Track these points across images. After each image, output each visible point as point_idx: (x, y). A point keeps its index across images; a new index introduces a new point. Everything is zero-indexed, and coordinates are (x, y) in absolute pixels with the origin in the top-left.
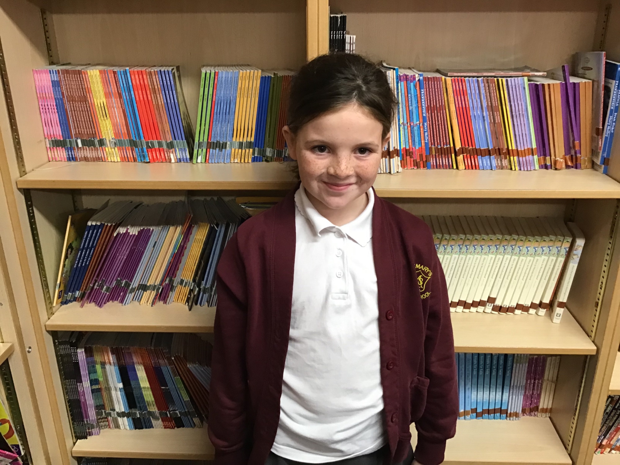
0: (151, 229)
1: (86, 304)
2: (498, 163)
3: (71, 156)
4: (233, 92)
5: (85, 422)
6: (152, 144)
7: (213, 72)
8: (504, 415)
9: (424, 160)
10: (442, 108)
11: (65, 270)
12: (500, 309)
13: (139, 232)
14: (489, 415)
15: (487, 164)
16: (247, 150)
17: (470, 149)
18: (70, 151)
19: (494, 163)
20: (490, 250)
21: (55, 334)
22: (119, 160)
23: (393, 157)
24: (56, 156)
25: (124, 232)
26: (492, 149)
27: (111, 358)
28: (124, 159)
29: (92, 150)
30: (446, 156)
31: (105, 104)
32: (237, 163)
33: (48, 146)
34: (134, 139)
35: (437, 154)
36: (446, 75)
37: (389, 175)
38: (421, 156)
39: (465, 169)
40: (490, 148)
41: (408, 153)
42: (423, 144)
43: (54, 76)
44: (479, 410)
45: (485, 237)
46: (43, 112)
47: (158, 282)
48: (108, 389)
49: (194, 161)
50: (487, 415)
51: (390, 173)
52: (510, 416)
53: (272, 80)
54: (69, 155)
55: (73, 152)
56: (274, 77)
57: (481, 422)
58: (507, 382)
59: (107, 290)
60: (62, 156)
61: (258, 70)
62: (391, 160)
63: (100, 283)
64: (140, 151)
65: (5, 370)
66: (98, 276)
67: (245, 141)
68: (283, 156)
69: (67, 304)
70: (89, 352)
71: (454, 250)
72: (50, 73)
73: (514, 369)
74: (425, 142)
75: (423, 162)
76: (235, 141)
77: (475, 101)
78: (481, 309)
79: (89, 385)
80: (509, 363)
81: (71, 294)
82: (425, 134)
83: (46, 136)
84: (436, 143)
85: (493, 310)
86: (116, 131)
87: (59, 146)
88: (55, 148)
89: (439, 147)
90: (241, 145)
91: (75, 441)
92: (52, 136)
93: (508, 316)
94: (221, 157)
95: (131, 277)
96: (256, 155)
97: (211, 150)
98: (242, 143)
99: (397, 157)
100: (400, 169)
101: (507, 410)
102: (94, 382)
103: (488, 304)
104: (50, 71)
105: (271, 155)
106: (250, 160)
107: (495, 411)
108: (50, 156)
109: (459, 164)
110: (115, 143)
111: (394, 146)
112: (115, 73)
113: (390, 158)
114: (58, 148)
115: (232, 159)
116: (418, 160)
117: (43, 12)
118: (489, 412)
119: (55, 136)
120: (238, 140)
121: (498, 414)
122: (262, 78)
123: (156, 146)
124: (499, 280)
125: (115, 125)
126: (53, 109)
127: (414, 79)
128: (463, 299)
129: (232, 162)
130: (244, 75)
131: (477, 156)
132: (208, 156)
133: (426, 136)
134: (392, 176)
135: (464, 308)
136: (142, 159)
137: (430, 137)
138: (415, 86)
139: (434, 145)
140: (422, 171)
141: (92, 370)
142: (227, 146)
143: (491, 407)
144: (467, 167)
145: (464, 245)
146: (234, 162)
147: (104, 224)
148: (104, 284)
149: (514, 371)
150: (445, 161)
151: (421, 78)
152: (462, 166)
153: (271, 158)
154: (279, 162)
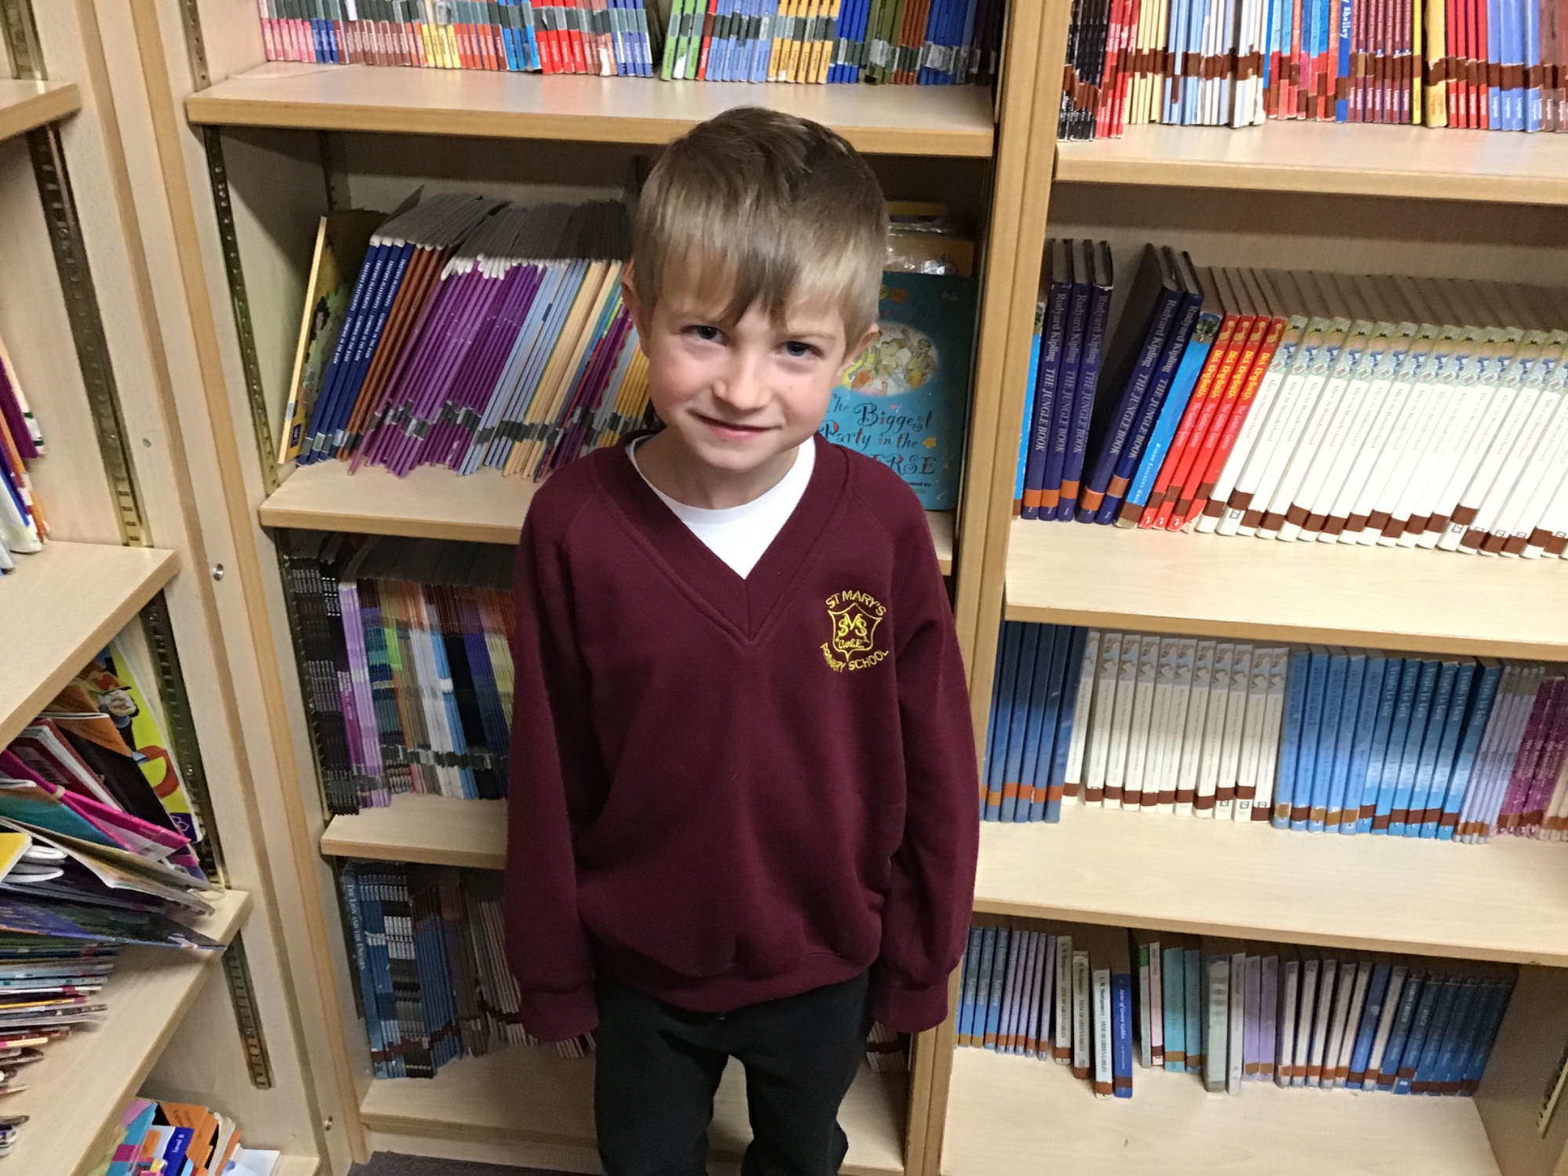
0: (541, 266)
1: (361, 468)
2: (1545, 113)
3: (326, 47)
5: (355, 770)
6: (552, 18)
8: (1449, 829)
9: (1331, 93)
11: (309, 370)
12: (1484, 542)
13: (507, 273)
14: (1408, 826)
15: (1513, 113)
16: (818, 45)
17: (1472, 63)
18: (323, 32)
19: (1534, 110)
20: (1482, 371)
21: (284, 537)
22: (458, 64)
23: (1245, 77)
24: (287, 46)
25: (468, 270)
26: (1535, 67)
27: (425, 613)
28: (471, 62)
29: (385, 32)
30: (1397, 84)
32: (786, 82)
33: (265, 14)
34: (503, 3)
35: (1370, 77)
37: (1225, 131)
38: (1323, 79)
39: (1447, 126)
40: (1530, 64)
41: (1285, 72)
42: (1334, 44)
44: (1382, 811)
45: (1474, 332)
47: (551, 418)
48: (415, 693)
49: (666, 73)
50: (1402, 824)
51: (1229, 125)
52: (1464, 831)
54: (321, 43)
55: (332, 37)
57: (1381, 841)
58: (1470, 740)
59: (419, 430)
60: (303, 48)
62: (1240, 84)
63: (401, 409)
64: (517, 37)
65: (156, 620)
66: (393, 395)
67: (813, 15)
68: (918, 68)
69: (313, 463)
70: (368, 595)
71: (1379, 368)
73: (1495, 708)
74: (1342, 39)
75: (1327, 97)
76: (784, 15)
78: (1429, 538)
79: (367, 677)
80: (1486, 690)
81: (323, 436)
82: (1342, 11)
84: (1372, 41)
85: (1464, 542)
87: (293, 17)
88: (283, 21)
89: (1380, 55)
90: (801, 25)
91: (327, 818)
93: (1504, 561)
94: (743, 63)
95: (481, 403)
96: (840, 62)
97: (715, 39)
98: (805, 22)
99: (1255, 76)
100: (1261, 116)
101: (1459, 814)
102: (379, 672)
103: (1453, 524)
105: (883, 65)
106: (823, 79)
107: (1424, 816)
108: (270, 46)
109: (1430, 109)
110: (449, 11)
111: (1251, 43)
113: (1235, 78)
114: (291, 22)
115: (772, 72)
116: (1312, 94)
118: (1407, 816)
120: (792, 14)
121: (1432, 825)
123: (562, 25)
128: (1384, 508)
129: (772, 79)
131: (1488, 86)
132: (704, 57)
133: (1345, 19)
134: (1235, 134)
135: (1383, 534)
136: (521, 62)
137: (1355, 22)
139: (1366, 49)
140: (1319, 125)
141: (374, 642)
142: (762, 29)
143: (1418, 806)
144: (1453, 121)
145: (1412, 353)
146: (777, 82)
147: (414, 246)
148: (410, 416)
149: (1493, 714)
150: (1391, 99)
152: (1438, 117)
153: (884, 73)
154: (903, 86)
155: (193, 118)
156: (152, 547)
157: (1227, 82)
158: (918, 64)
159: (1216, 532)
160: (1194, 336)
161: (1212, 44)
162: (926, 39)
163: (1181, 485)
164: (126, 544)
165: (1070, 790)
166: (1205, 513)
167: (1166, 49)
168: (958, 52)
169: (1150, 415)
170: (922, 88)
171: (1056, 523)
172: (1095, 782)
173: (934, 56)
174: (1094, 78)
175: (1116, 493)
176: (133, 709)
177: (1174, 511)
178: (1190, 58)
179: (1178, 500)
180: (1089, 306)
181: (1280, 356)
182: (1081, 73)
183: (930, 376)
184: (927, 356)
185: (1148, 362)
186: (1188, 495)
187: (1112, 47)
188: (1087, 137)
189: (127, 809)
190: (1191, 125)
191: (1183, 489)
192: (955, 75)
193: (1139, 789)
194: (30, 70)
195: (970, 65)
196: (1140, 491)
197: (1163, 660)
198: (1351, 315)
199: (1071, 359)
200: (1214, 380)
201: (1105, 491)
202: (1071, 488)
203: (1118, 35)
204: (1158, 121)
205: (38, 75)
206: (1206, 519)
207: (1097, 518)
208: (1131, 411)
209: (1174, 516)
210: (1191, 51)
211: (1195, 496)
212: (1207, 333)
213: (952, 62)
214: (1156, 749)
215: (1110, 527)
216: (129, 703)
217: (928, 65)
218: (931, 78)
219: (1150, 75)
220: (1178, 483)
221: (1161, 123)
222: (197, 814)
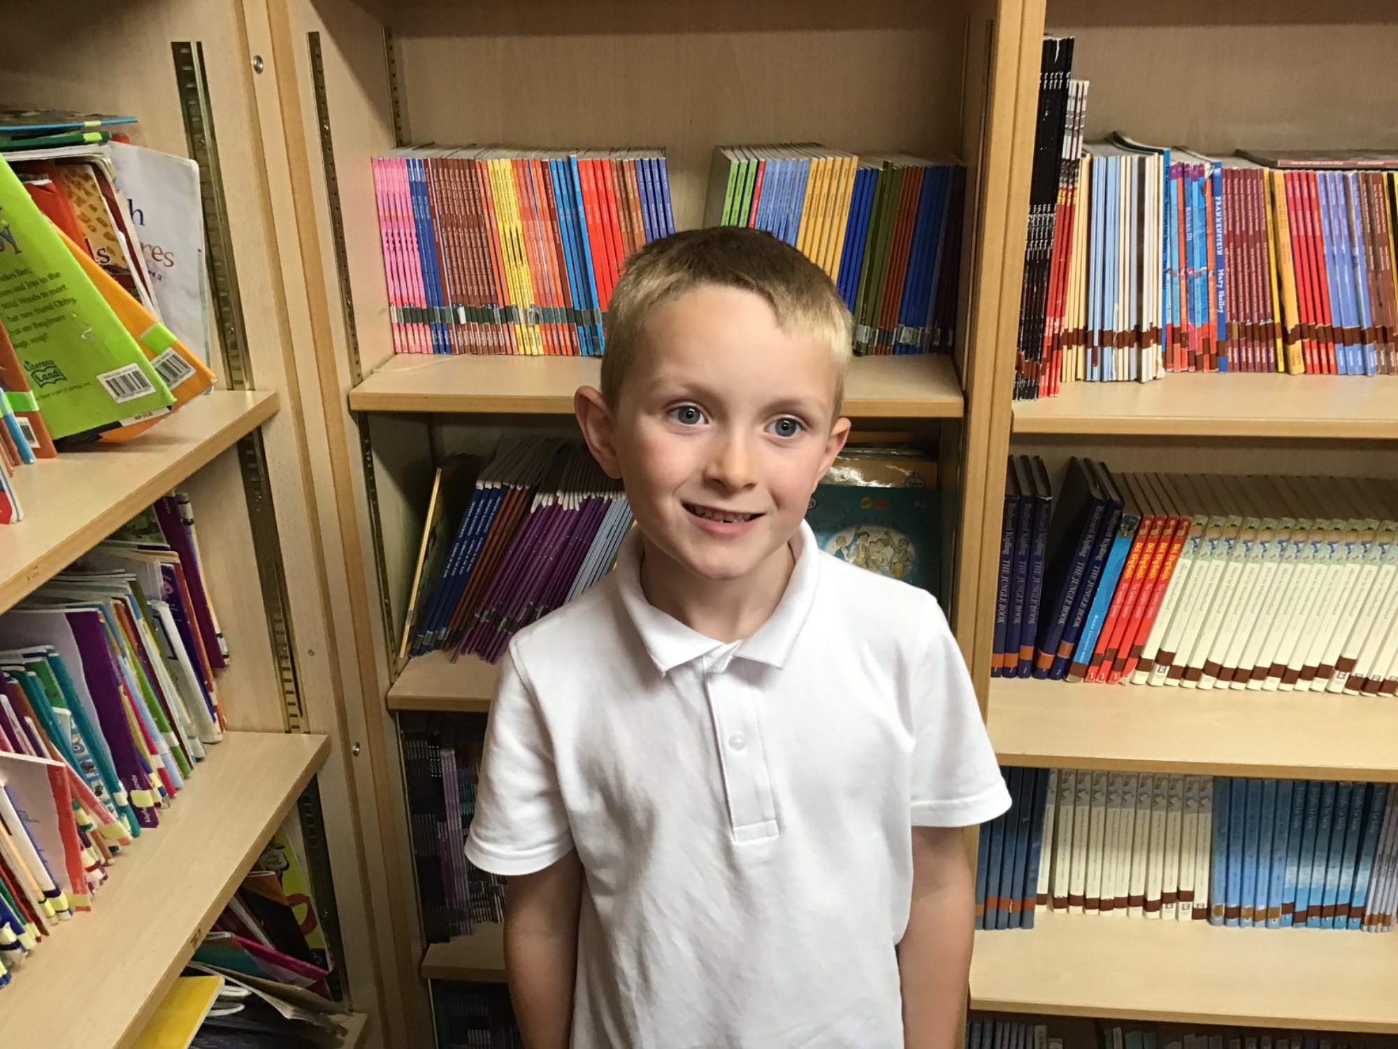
0: (606, 498)
1: (460, 657)
2: (1379, 361)
3: (441, 343)
4: (796, 205)
5: (447, 904)
7: (754, 162)
8: (1357, 920)
9: (1213, 351)
10: (1260, 236)
12: (1364, 685)
13: (581, 505)
14: (1323, 919)
15: (1355, 361)
17: (1319, 328)
18: (439, 332)
19: (1372, 359)
20: (1349, 553)
22: (542, 352)
23: (1148, 346)
24: (411, 342)
25: (550, 504)
26: (1369, 329)
28: (553, 350)
29: (487, 331)
30: (1264, 343)
31: (520, 232)
33: (395, 320)
34: (577, 308)
35: (1243, 339)
36: (1273, 165)
37: (1135, 385)
38: (1207, 342)
39: (1305, 372)
40: (1365, 327)
41: (1177, 337)
42: (1213, 317)
43: (415, 172)
44: (1301, 907)
45: (1341, 524)
46: (389, 248)
50: (1318, 918)
51: (1138, 379)
52: (1370, 922)
53: (880, 175)
54: (437, 340)
55: (446, 334)
56: (884, 172)
57: (1301, 932)
58: (1368, 846)
60: (424, 343)
61: (851, 158)
62: (1144, 351)
63: (493, 610)
64: (588, 331)
68: (893, 344)
69: (422, 654)
70: (464, 758)
71: (1267, 553)
72: (409, 166)
73: (1386, 818)
74: (1219, 314)
75: (1210, 355)
77: (1335, 223)
78: (1319, 684)
79: (460, 827)
80: (1377, 805)
81: (432, 633)
82: (1218, 294)
83: (392, 300)
84: (1242, 314)
85: (1347, 686)
86: (538, 291)
87: (417, 323)
88: (408, 325)
89: (1249, 323)
91: (425, 947)
92: (405, 300)
93: (1381, 700)
95: (556, 601)
99: (1155, 345)
100: (1162, 372)
101: (1365, 908)
103: (1337, 672)
104: (408, 161)
105: (868, 342)
107: (1335, 910)
108: (398, 342)
109: (1291, 362)
110: (537, 316)
111: (1151, 321)
112: (544, 165)
113: (1141, 347)
114: (415, 325)
116: (1199, 353)
117: (389, 36)
118: (1322, 911)
119: (412, 300)
121: (1343, 918)
122: (858, 173)
124: (1366, 621)
125: (537, 278)
126: (409, 243)
127: (1202, 173)
128: (1281, 661)
130: (821, 167)
131: (1334, 343)
133: (1221, 299)
134: (1142, 387)
135: (1282, 681)
136: (591, 349)
137: (1228, 300)
138: (1202, 190)
139: (1238, 320)
140: (1206, 375)
141: (467, 797)
143: (1329, 902)
144: (1310, 369)
145: (1292, 541)
147: (509, 487)
148: (501, 614)
149: (1385, 824)
150: (1261, 354)
151: (1218, 171)
152: (1298, 367)
153: (868, 347)
154: (883, 357)
155: (353, 407)
156: (308, 733)
157: (1134, 350)
158: (894, 341)
159: (1148, 683)
160: (1119, 533)
161: (1121, 322)
162: (899, 322)
163: (1117, 647)
164: (288, 732)
165: (1041, 900)
166: (1137, 668)
167: (1086, 327)
168: (923, 331)
169: (1088, 594)
170: (896, 357)
171: (1016, 679)
172: (1061, 892)
173: (905, 335)
174: (1036, 356)
175: (1064, 654)
176: (284, 864)
177: (1112, 668)
178: (1105, 335)
179: (1115, 659)
180: (1034, 512)
181: (1189, 546)
182: (1025, 353)
183: (910, 567)
184: (907, 552)
185: (1083, 553)
186: (1123, 655)
187: (1048, 333)
188: (1032, 398)
189: (278, 948)
190: (1108, 381)
191: (1118, 651)
192: (921, 347)
193: (1098, 897)
194: (242, 382)
195: (933, 339)
196: (1084, 653)
197: (1111, 788)
198: (1242, 514)
199: (1022, 552)
200: (1137, 566)
201: (1056, 653)
202: (1028, 652)
203: (1052, 324)
204: (1082, 378)
205: (247, 385)
206: (1138, 673)
207: (1050, 674)
208: (1073, 590)
209: (1113, 672)
210: (1106, 329)
211: (1129, 656)
212: (1129, 530)
213: (919, 338)
214: (1110, 862)
215: (1061, 682)
216: (282, 859)
217: (901, 341)
218: (903, 349)
219: (1074, 347)
220: (1114, 646)
221: (1085, 380)
222: (329, 950)
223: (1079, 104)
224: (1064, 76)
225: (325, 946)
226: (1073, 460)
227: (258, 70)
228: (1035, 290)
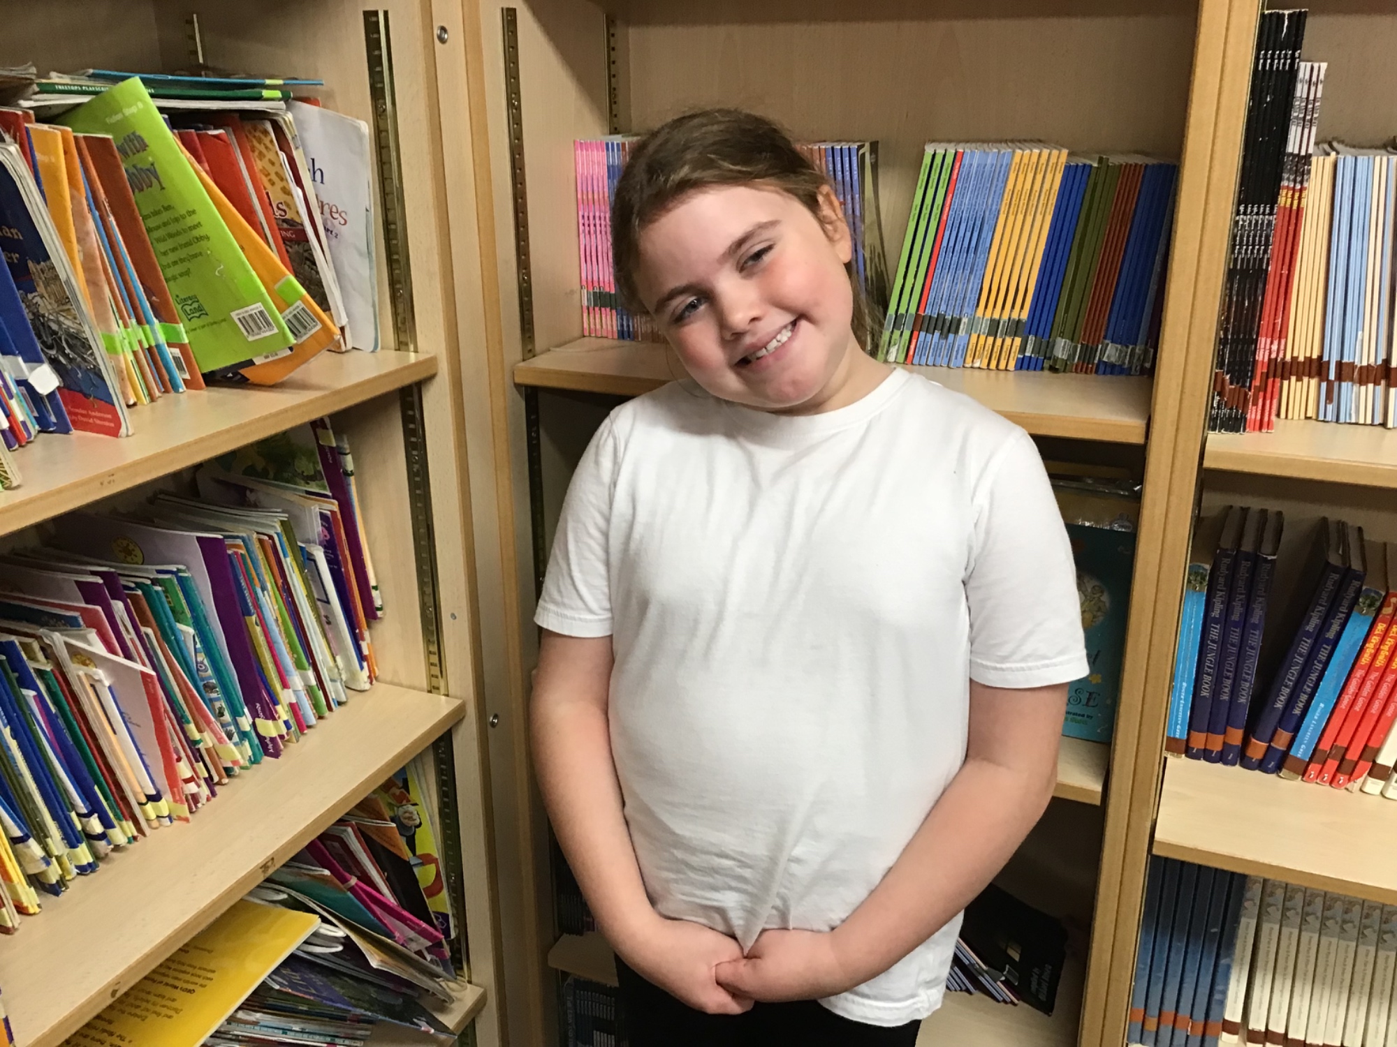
3: (625, 329)
4: (993, 201)
7: (951, 152)
16: (1008, 341)
18: (625, 318)
24: (598, 326)
32: (979, 368)
33: (585, 303)
37: (1381, 429)
43: (613, 157)
46: (584, 231)
51: (1384, 425)
53: (1093, 171)
55: (631, 320)
56: (1098, 168)
60: (609, 328)
61: (1060, 151)
65: (443, 753)
67: (1005, 317)
68: (1096, 361)
72: (608, 149)
76: (981, 316)
83: (584, 283)
87: (605, 306)
88: (597, 309)
90: (994, 327)
91: (557, 935)
92: (596, 284)
94: (944, 352)
96: (1028, 354)
97: (922, 334)
98: (999, 322)
104: (607, 144)
105: (1065, 357)
106: (1012, 366)
108: (586, 325)
113: (1388, 386)
114: (603, 309)
115: (969, 359)
117: (611, 22)
119: (602, 284)
120: (988, 316)
122: (1068, 168)
126: (603, 227)
129: (968, 365)
130: (1025, 160)
132: (912, 347)
134: (1389, 433)
142: (961, 327)
146: (972, 367)
153: (1066, 364)
154: (1082, 376)
155: (518, 380)
156: (447, 695)
157: (1380, 389)
158: (1097, 358)
159: (1382, 794)
160: (1356, 607)
161: (1365, 354)
162: (1105, 338)
163: (1346, 746)
164: (430, 692)
165: (1230, 1027)
166: (1370, 774)
167: (1320, 357)
168: (1133, 350)
169: (1314, 677)
170: (1101, 377)
171: (1219, 766)
172: (1257, 1024)
173: (1111, 353)
174: (1245, 382)
175: (1280, 743)
176: (417, 822)
177: (1338, 770)
178: (1344, 367)
179: (1343, 759)
180: (1254, 571)
182: (1230, 378)
183: (1101, 618)
184: (1100, 600)
185: (1312, 625)
186: (1353, 755)
187: (1261, 356)
188: (1238, 431)
189: (401, 904)
190: (1345, 423)
191: (1347, 749)
192: (1130, 368)
193: (1302, 1038)
194: (407, 344)
195: (1144, 361)
196: (1303, 746)
197: (1328, 913)
199: (1235, 617)
200: (1378, 651)
201: (1271, 740)
202: (1236, 736)
203: (1268, 347)
204: (1314, 417)
205: (412, 347)
206: (1370, 780)
207: (1262, 766)
208: (1295, 670)
209: (1339, 775)
210: (1345, 360)
211: (1360, 757)
212: (1370, 606)
213: (1128, 357)
214: (1321, 1001)
215: (1273, 776)
216: (416, 816)
217: (1105, 359)
218: (1108, 370)
219: (1306, 379)
220: (1342, 742)
221: (1317, 420)
222: (453, 915)
223: (1313, 89)
224: (1293, 55)
225: (450, 914)
226: (1324, 520)
227: (442, 41)
228: (1246, 304)
